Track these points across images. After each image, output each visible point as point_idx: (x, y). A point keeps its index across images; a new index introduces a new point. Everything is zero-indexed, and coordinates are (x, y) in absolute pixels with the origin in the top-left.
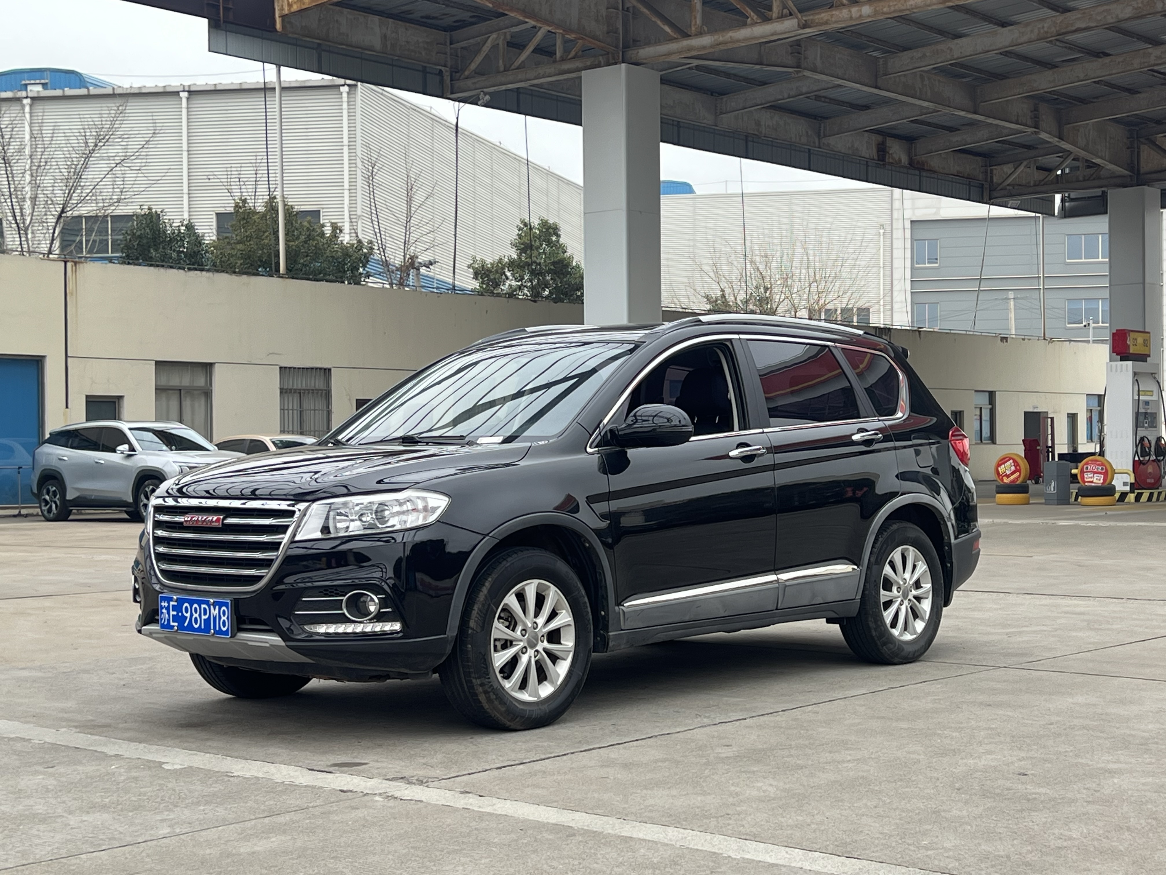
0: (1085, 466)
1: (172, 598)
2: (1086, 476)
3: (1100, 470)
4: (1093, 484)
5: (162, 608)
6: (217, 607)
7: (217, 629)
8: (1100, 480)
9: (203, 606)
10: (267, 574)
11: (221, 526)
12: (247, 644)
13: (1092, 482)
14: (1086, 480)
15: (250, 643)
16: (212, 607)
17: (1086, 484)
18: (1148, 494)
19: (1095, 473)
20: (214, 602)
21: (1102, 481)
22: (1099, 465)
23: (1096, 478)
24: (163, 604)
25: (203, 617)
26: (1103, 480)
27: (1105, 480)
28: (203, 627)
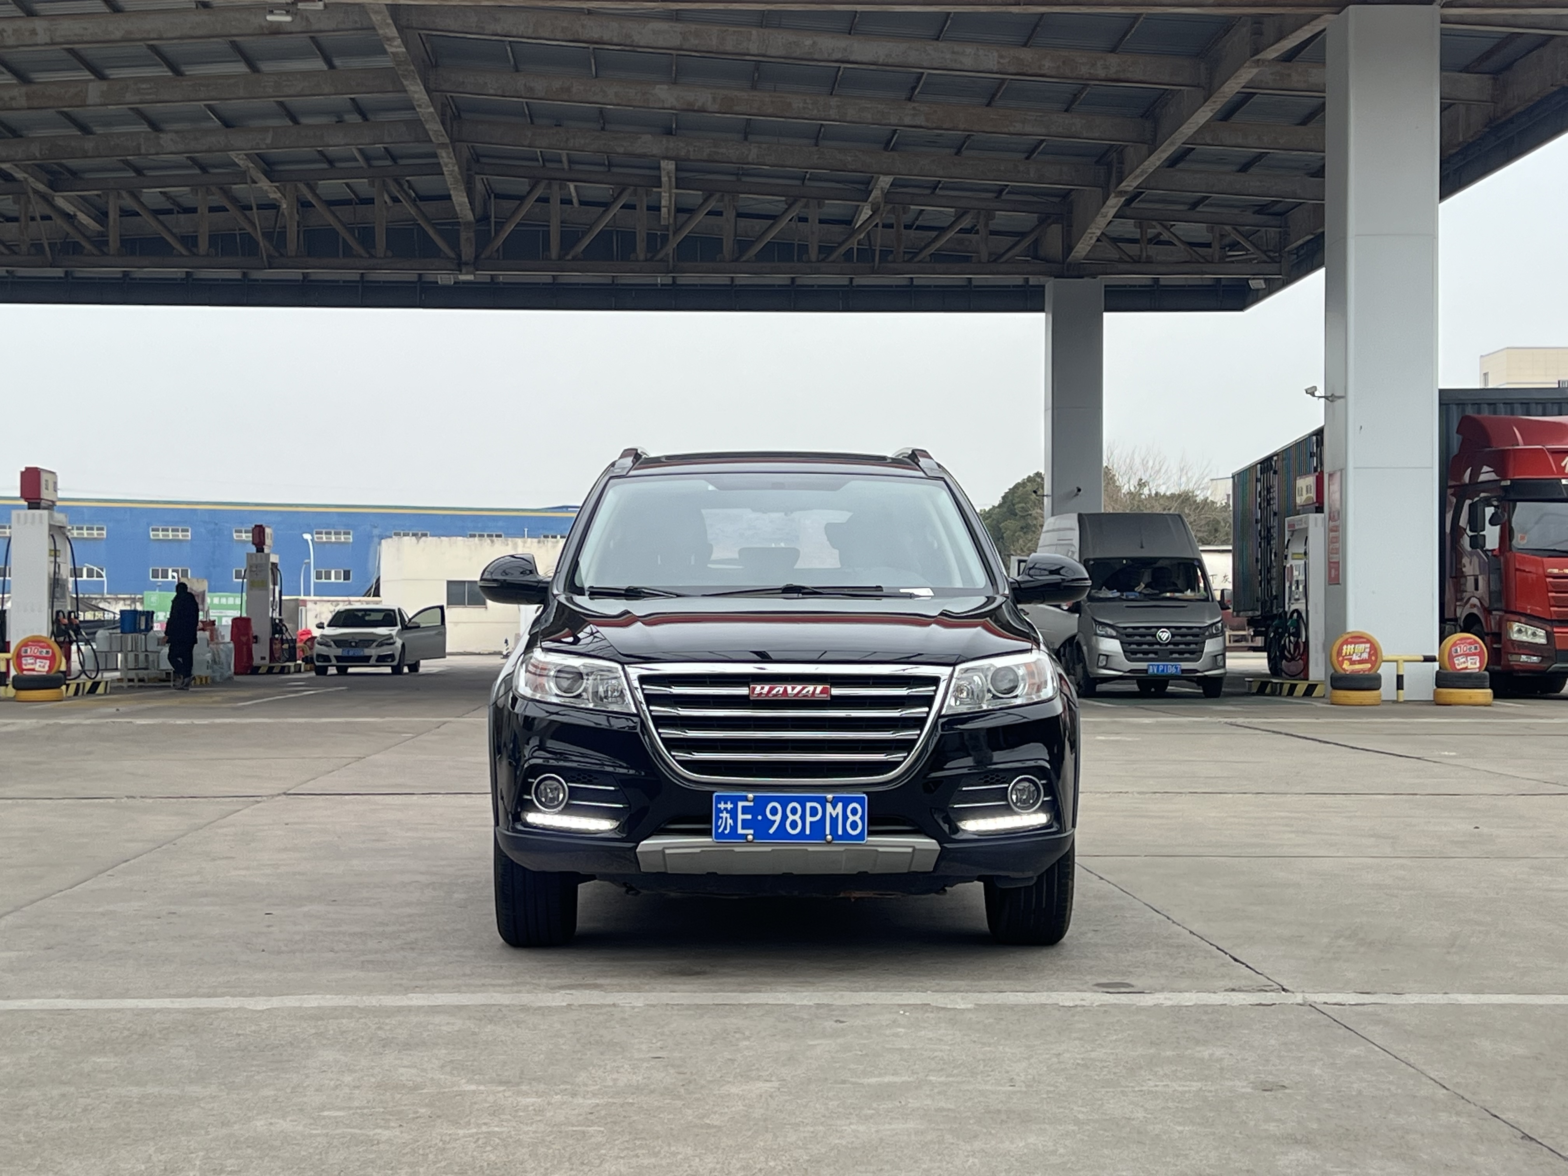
0: (23, 649)
1: (746, 797)
2: (24, 662)
3: (44, 654)
4: (35, 673)
5: (719, 811)
6: (840, 805)
7: (840, 832)
8: (44, 667)
9: (809, 805)
10: (906, 760)
11: (829, 699)
12: (877, 851)
13: (33, 670)
14: (24, 667)
15: (880, 849)
16: (829, 806)
17: (25, 672)
18: (75, 686)
19: (37, 657)
20: (834, 797)
21: (47, 668)
22: (42, 647)
23: (38, 664)
24: (722, 806)
25: (809, 819)
26: (49, 667)
27: (51, 668)
28: (808, 832)
